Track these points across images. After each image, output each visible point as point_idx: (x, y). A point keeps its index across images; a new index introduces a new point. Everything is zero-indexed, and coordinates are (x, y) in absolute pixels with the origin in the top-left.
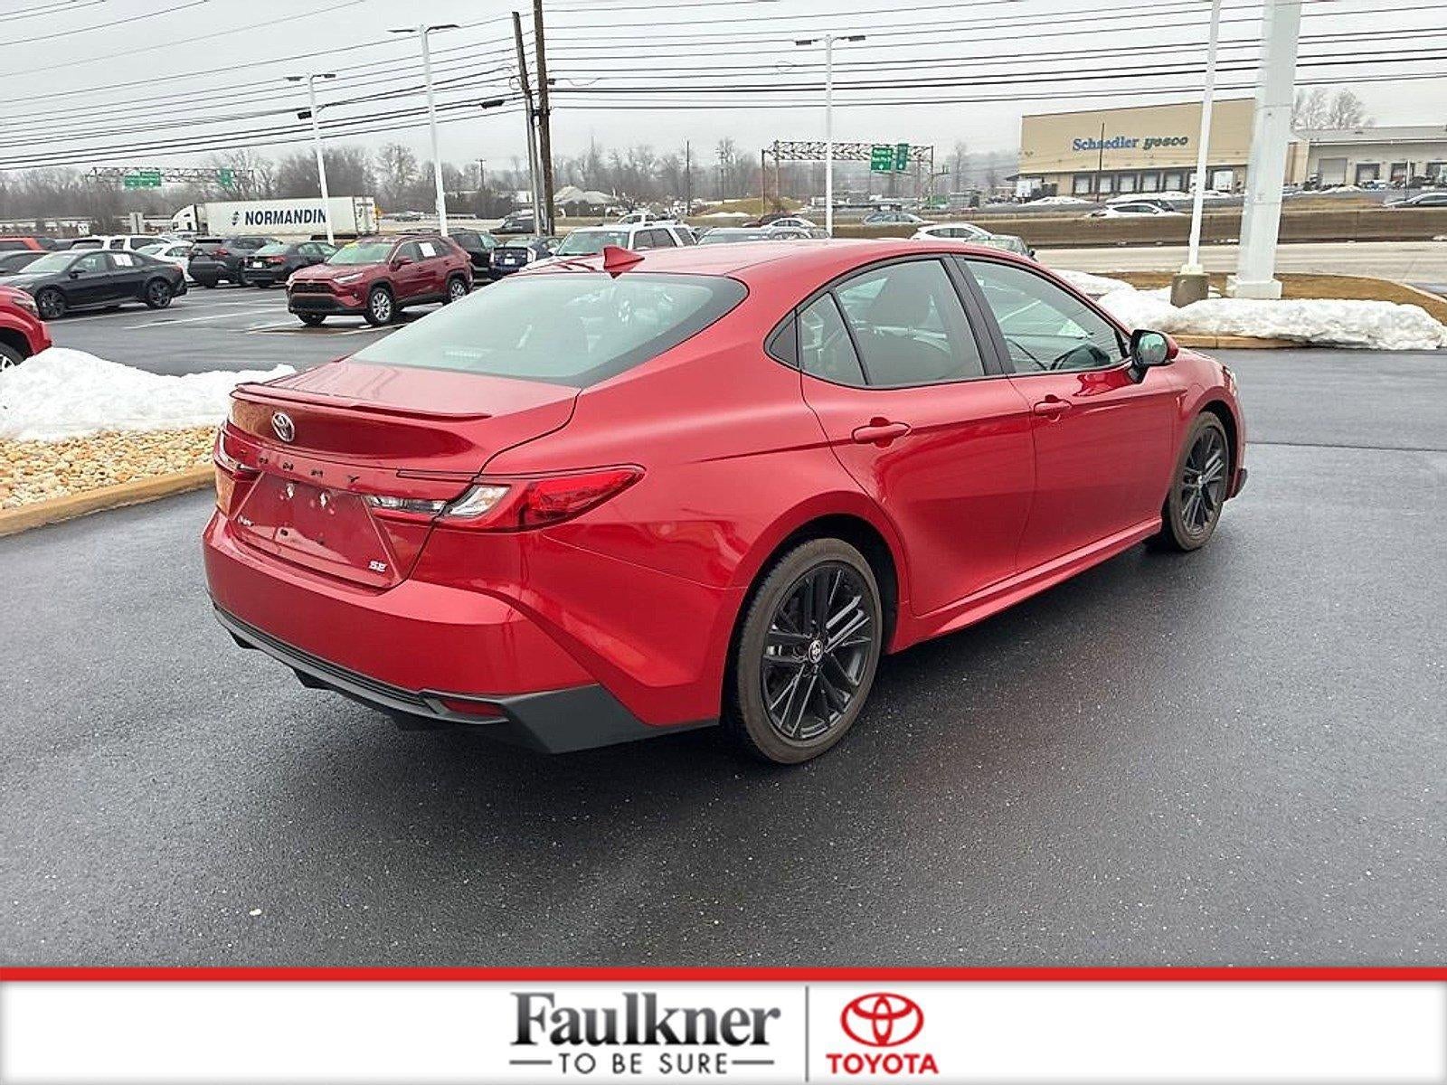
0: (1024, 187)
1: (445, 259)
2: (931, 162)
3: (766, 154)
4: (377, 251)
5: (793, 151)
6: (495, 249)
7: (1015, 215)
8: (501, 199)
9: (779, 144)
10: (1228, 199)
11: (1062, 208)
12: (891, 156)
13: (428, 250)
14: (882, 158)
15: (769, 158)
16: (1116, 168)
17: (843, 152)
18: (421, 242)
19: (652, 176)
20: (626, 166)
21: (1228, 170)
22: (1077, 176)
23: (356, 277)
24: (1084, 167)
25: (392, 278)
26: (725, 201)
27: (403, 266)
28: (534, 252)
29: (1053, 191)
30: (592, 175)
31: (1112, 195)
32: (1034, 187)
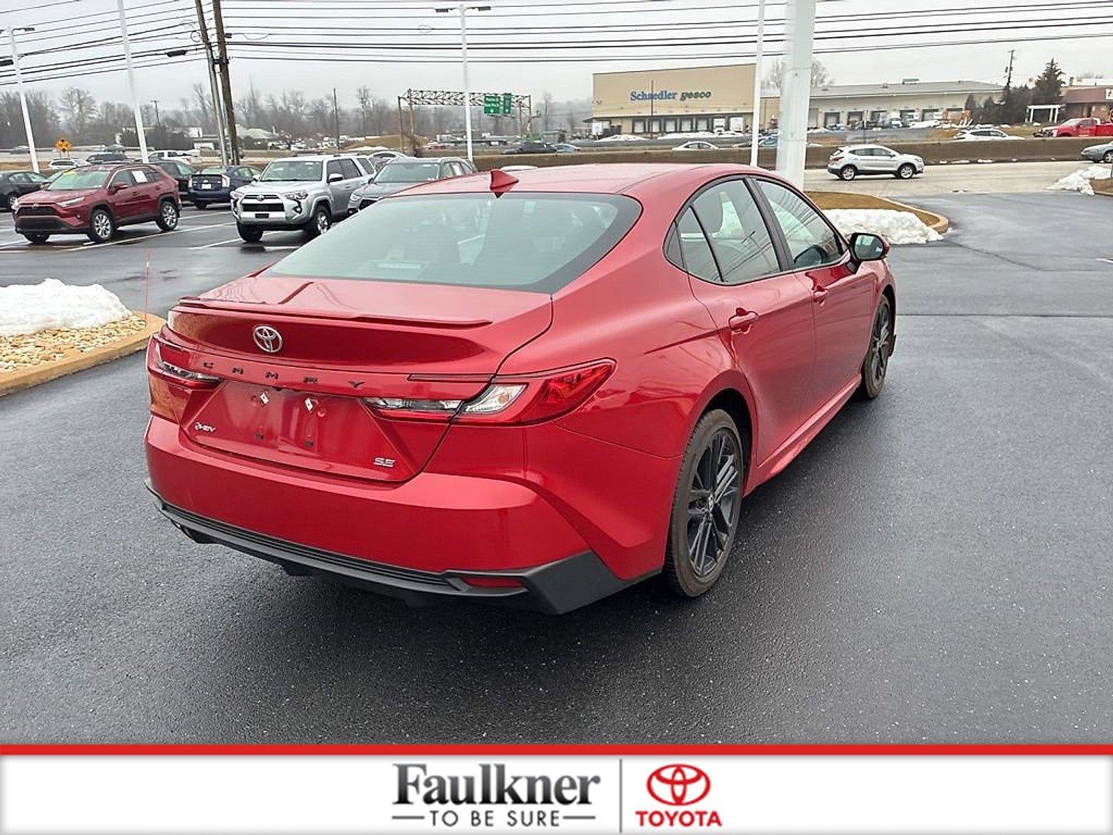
0: (597, 128)
1: (156, 184)
2: (530, 108)
3: (402, 100)
4: (94, 177)
5: (423, 98)
6: (193, 176)
7: (595, 149)
8: (175, 134)
9: (412, 92)
10: (741, 137)
11: (628, 144)
12: (498, 103)
13: (140, 177)
14: (493, 105)
15: (404, 104)
16: (662, 114)
17: (449, 98)
18: (134, 170)
19: (304, 117)
20: (281, 108)
21: (740, 116)
22: (635, 120)
23: (78, 200)
24: (640, 113)
25: (110, 201)
26: (367, 137)
27: (119, 191)
28: (228, 179)
29: (618, 131)
30: (253, 115)
31: (660, 134)
32: (605, 127)
